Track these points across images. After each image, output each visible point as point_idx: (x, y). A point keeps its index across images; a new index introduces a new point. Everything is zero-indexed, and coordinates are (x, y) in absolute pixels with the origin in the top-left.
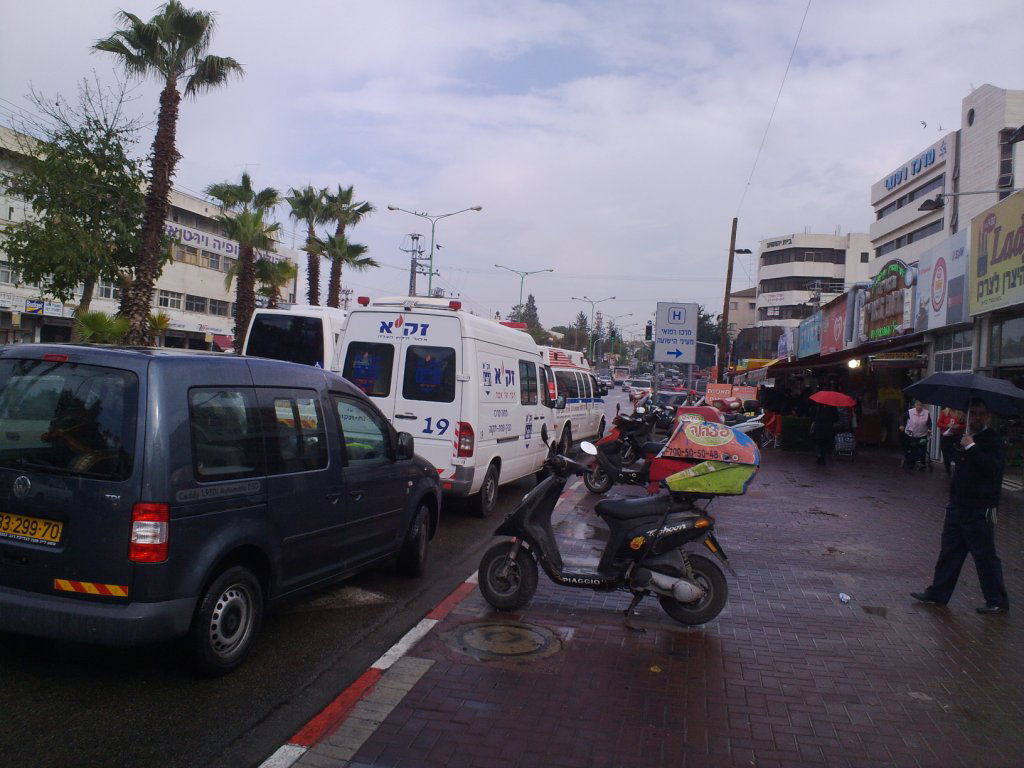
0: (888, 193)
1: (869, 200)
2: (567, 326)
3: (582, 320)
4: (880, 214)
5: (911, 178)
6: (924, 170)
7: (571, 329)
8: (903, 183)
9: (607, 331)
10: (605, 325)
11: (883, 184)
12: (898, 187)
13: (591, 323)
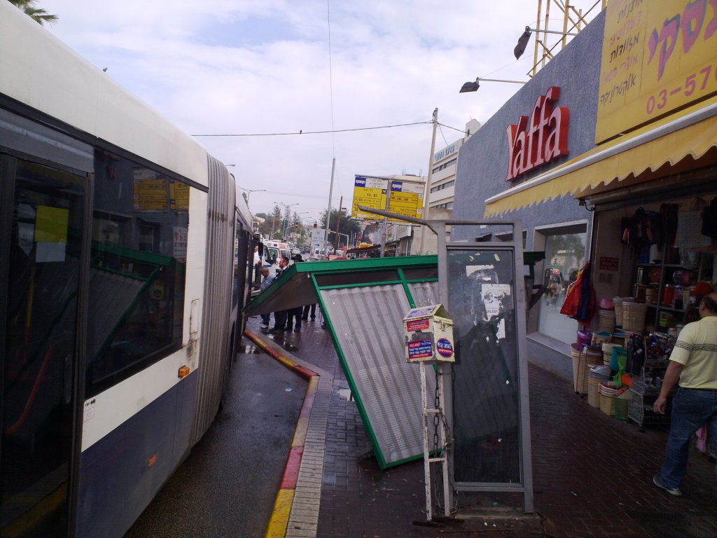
0: (436, 162)
2: (267, 214)
3: (277, 211)
5: (445, 157)
6: (450, 154)
7: (270, 217)
8: (442, 158)
9: (292, 219)
10: (292, 215)
12: (440, 160)
13: (283, 213)
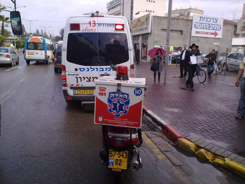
0: (110, 6)
1: (106, 7)
4: (109, 10)
5: (115, 3)
6: (117, 2)
8: (113, 4)
11: (109, 4)
12: (112, 5)
